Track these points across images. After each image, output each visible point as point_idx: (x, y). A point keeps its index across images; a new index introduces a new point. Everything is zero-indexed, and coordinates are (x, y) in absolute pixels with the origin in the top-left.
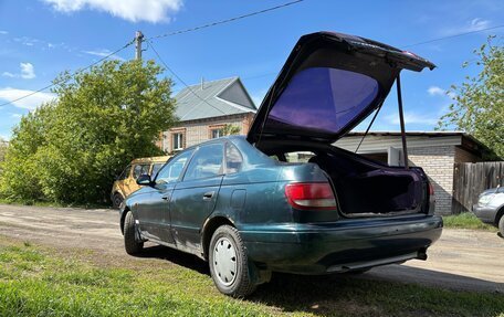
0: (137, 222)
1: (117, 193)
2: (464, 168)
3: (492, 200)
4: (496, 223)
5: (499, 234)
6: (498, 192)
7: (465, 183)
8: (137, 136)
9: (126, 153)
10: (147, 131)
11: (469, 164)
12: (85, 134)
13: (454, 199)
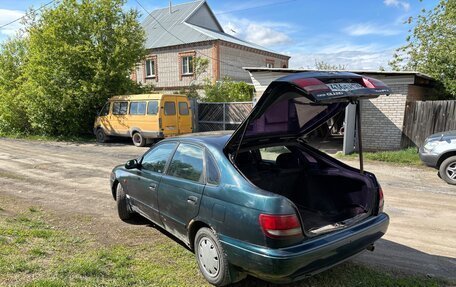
0: (128, 196)
1: (99, 127)
2: (415, 105)
3: (436, 147)
4: (437, 167)
5: (439, 175)
6: (441, 140)
7: (414, 119)
8: (111, 74)
9: (103, 89)
10: (121, 68)
11: (420, 102)
12: (60, 70)
13: (403, 134)
